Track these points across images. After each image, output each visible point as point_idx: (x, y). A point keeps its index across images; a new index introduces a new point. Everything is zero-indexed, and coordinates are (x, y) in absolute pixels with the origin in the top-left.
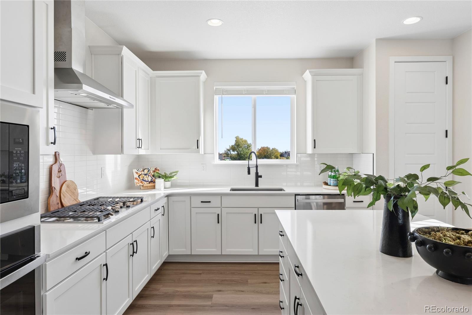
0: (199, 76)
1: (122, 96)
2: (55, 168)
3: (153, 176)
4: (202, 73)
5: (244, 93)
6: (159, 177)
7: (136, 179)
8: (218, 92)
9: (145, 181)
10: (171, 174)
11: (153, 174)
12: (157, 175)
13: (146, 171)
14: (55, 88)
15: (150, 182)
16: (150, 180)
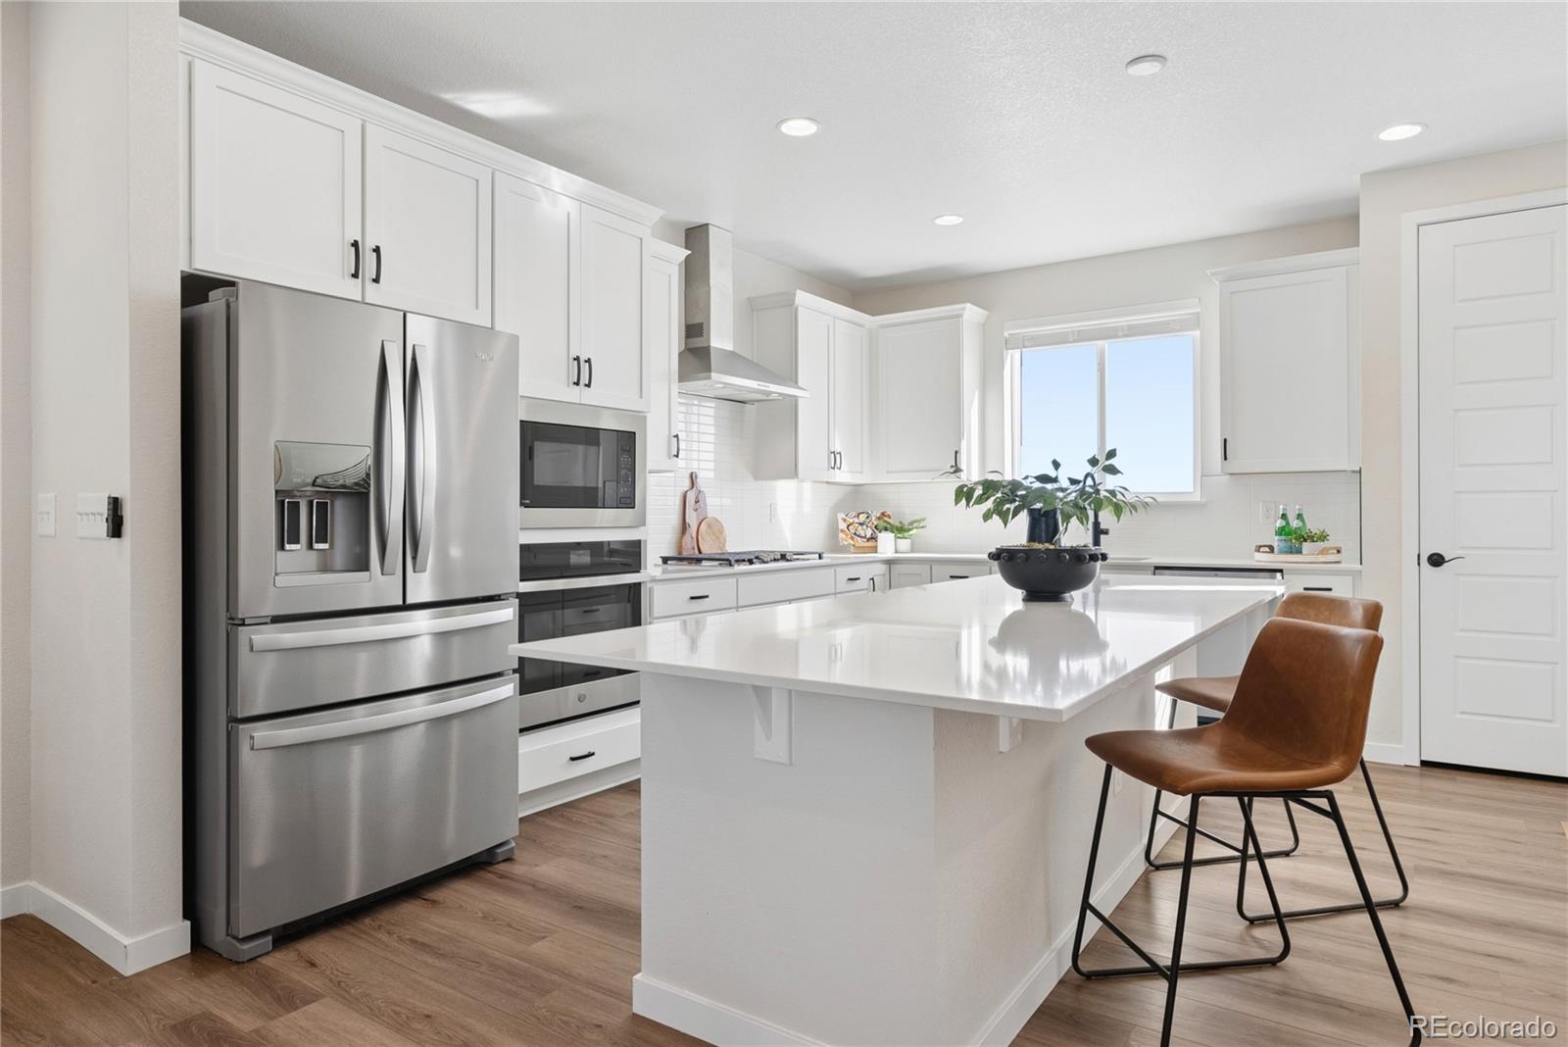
0: (959, 316)
1: (796, 382)
2: (691, 497)
3: (876, 527)
4: (964, 309)
5: (1071, 340)
6: (886, 529)
7: (842, 531)
8: (1009, 344)
9: (859, 536)
10: (911, 523)
11: (875, 523)
12: (885, 524)
13: (862, 518)
14: (680, 381)
15: (868, 540)
16: (869, 536)
